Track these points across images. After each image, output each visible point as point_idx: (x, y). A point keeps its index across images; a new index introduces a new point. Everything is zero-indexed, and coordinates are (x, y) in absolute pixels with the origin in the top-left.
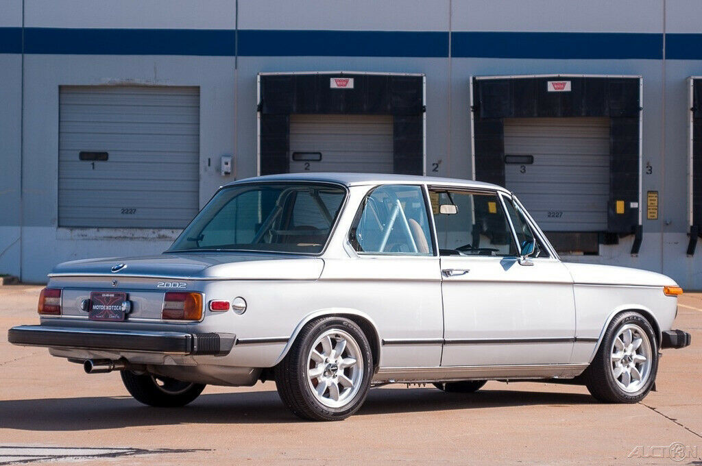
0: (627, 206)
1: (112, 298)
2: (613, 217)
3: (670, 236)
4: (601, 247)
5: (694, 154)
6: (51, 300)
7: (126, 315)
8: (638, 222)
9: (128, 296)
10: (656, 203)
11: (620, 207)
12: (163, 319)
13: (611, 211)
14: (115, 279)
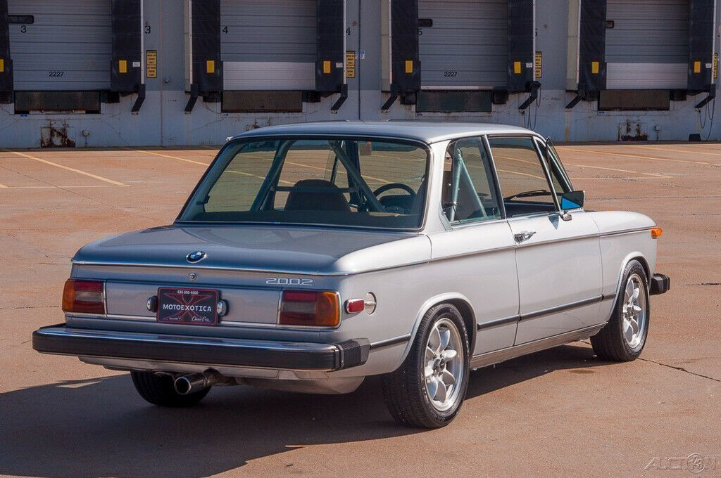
0: (129, 66)
1: (195, 296)
2: (116, 77)
3: (169, 94)
4: (102, 105)
5: (193, 14)
6: (85, 295)
7: (220, 318)
8: (140, 81)
9: (220, 293)
10: (155, 61)
11: (123, 66)
12: (280, 324)
13: (114, 72)
14: (195, 270)
